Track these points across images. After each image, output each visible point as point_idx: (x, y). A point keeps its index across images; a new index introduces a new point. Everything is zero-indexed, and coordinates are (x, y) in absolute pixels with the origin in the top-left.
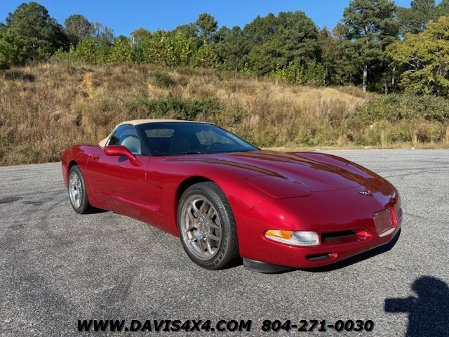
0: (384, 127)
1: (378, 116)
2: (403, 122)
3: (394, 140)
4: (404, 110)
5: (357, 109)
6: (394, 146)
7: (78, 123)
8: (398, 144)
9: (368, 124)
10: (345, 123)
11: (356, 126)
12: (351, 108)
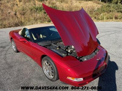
0: (105, 15)
1: (104, 11)
2: (111, 13)
3: (108, 19)
4: (112, 9)
5: (98, 9)
6: (108, 20)
7: (16, 14)
8: (109, 20)
9: (101, 13)
10: (94, 13)
11: (97, 14)
12: (96, 9)
